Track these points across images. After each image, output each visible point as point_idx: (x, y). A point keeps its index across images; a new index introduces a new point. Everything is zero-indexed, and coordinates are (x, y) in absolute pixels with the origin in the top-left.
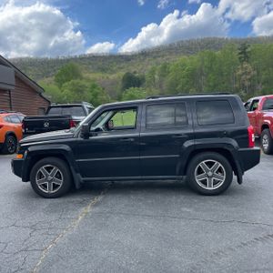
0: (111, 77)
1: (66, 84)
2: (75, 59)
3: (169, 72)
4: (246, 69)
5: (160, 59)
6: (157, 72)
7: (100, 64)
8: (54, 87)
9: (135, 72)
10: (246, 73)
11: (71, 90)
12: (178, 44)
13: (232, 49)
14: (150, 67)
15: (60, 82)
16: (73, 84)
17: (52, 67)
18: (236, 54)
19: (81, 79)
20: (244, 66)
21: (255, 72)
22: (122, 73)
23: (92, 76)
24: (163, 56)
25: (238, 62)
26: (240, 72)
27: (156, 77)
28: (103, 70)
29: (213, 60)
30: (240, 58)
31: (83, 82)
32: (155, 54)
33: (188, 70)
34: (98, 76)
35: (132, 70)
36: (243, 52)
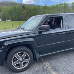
10: (24, 13)
13: (21, 6)
18: (22, 8)
20: (24, 11)
21: (27, 13)
26: (23, 13)
30: (23, 9)
33: (8, 11)
36: (24, 7)
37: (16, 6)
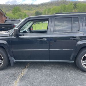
0: (31, 12)
1: (16, 13)
2: (19, 5)
3: (50, 11)
4: (75, 11)
5: (47, 7)
6: (46, 11)
7: (28, 7)
8: (12, 15)
9: (39, 11)
11: (18, 16)
12: (54, 2)
13: (71, 5)
14: (44, 9)
15: (14, 13)
16: (18, 14)
17: (11, 8)
19: (21, 12)
20: (75, 10)
22: (35, 11)
23: (25, 11)
24: (48, 6)
25: (73, 9)
27: (46, 13)
28: (29, 10)
29: (65, 8)
30: (74, 8)
31: (22, 13)
32: (46, 5)
33: (57, 11)
34: (27, 11)
35: (38, 10)
36: (75, 6)
37: (66, 5)
